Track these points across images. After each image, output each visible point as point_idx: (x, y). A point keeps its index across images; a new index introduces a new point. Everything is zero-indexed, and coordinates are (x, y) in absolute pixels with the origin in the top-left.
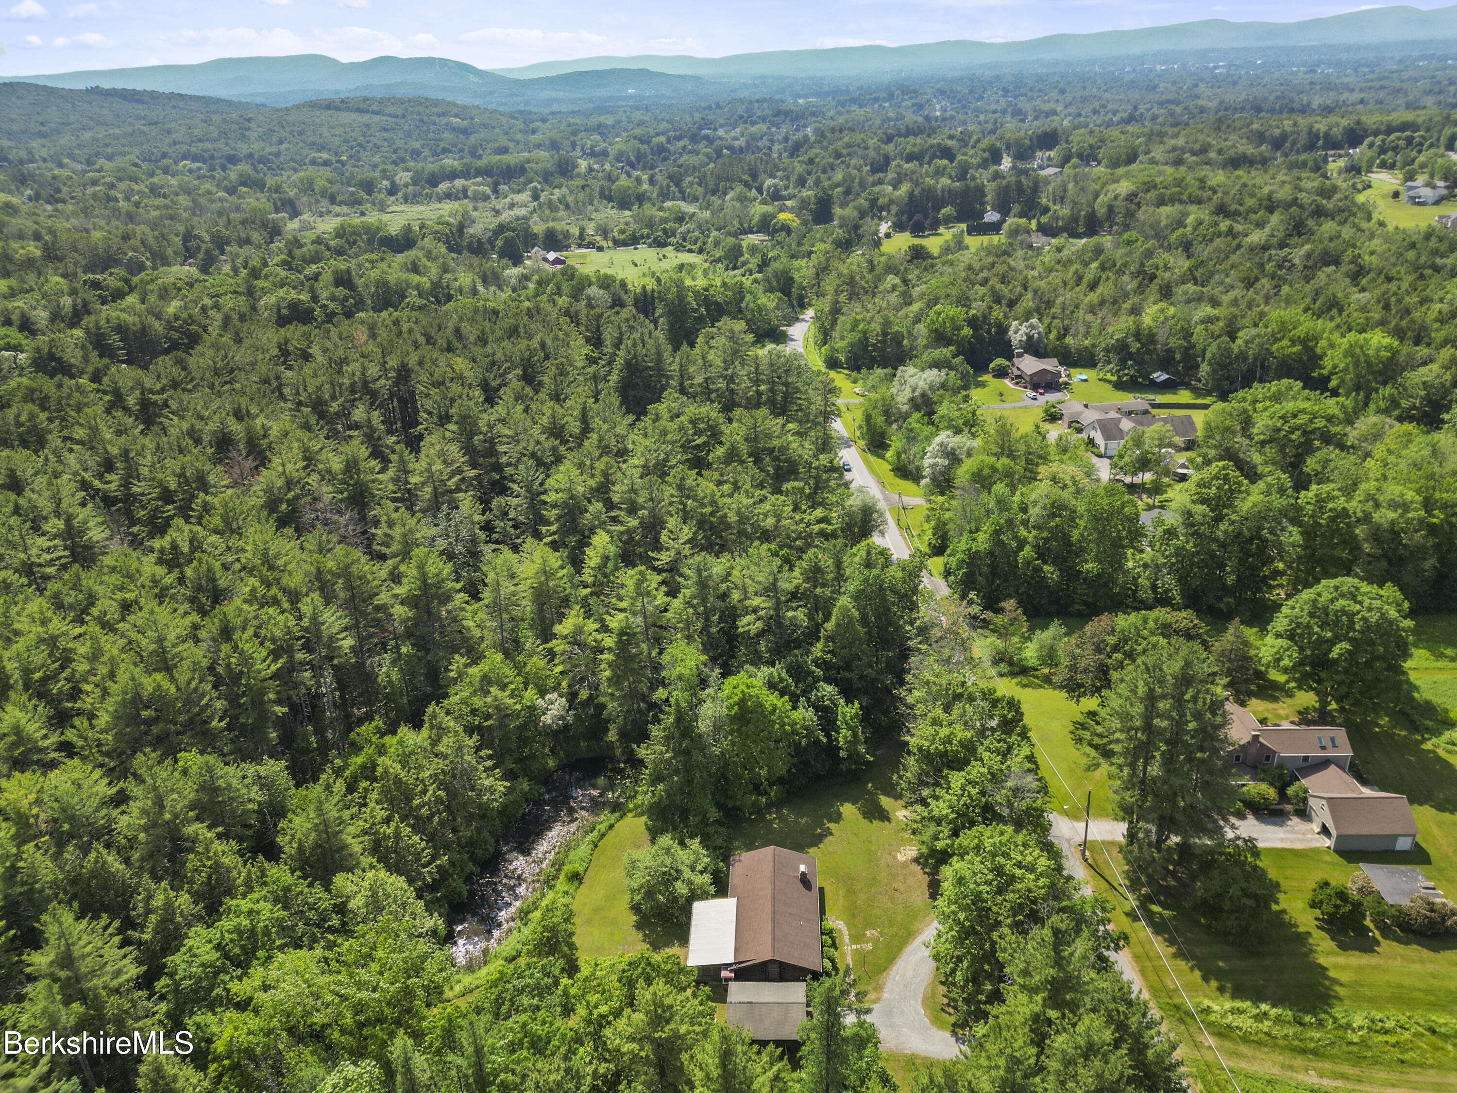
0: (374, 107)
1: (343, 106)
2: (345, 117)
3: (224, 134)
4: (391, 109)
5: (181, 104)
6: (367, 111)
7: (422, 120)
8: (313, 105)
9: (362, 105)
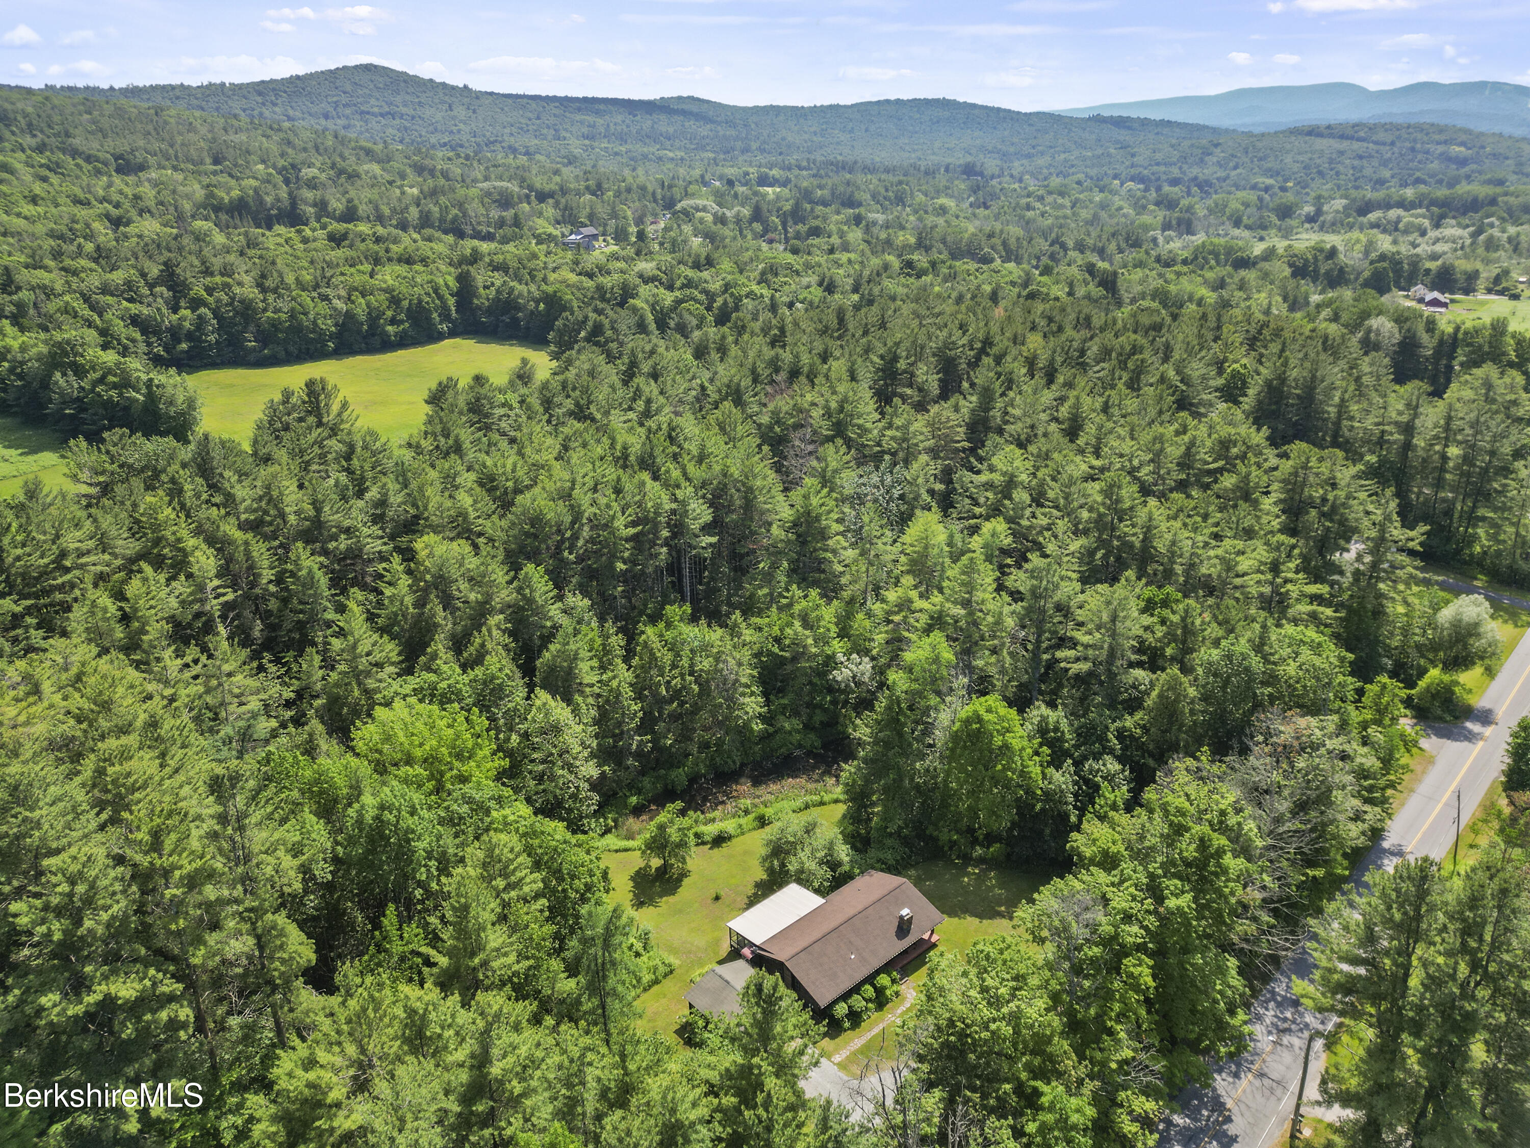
0: (1362, 134)
1: (1326, 132)
2: (1321, 144)
3: (1184, 158)
4: (1381, 136)
5: (1166, 131)
6: (1352, 138)
7: (1413, 149)
8: (1295, 132)
9: (1350, 132)
